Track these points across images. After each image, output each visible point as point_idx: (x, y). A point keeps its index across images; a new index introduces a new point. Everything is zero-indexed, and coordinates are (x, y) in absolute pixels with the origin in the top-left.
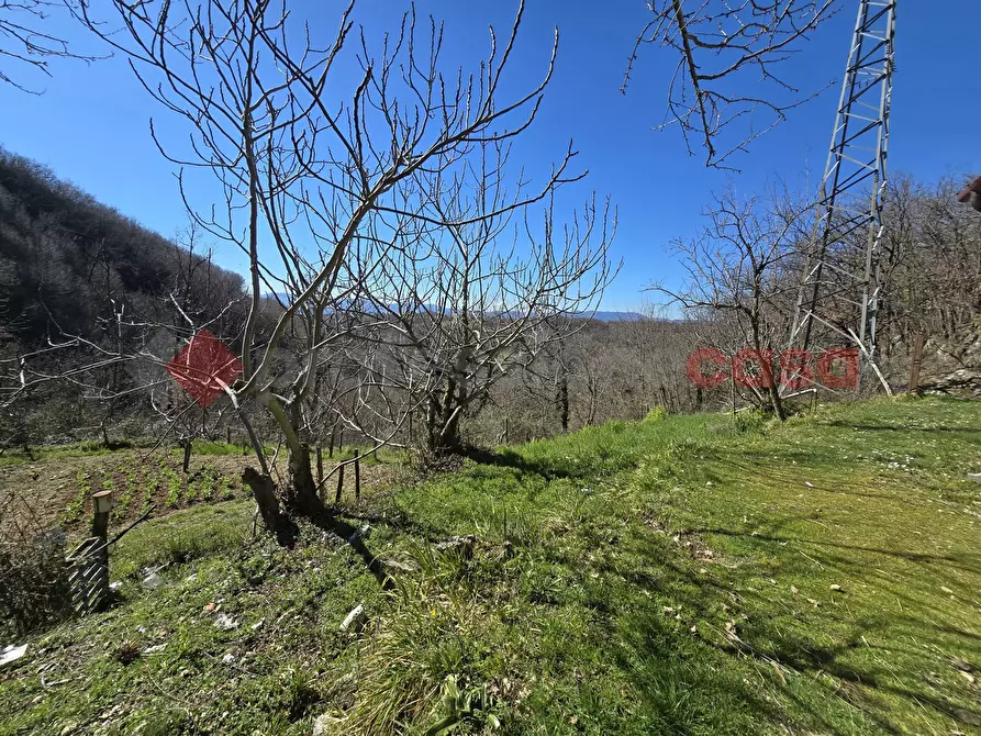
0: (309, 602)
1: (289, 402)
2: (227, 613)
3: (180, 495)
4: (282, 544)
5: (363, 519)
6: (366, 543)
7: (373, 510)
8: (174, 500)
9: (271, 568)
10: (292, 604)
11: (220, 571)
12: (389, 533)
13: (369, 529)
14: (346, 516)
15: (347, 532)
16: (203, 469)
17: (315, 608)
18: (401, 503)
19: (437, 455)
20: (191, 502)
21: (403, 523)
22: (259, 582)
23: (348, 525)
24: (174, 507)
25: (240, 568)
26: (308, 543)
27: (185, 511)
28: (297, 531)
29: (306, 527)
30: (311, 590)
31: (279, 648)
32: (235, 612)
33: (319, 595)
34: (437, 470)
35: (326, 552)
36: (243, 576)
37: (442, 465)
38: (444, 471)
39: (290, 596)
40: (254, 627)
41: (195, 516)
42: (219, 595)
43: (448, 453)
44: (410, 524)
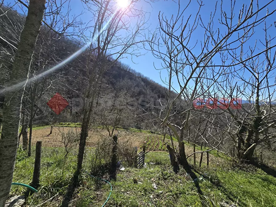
0: (176, 194)
1: (181, 129)
2: (156, 183)
3: (161, 148)
4: (174, 171)
5: (201, 175)
6: (200, 184)
7: (206, 173)
8: (160, 148)
9: (169, 177)
10: (171, 191)
11: (158, 170)
12: (210, 185)
13: (202, 180)
14: (195, 171)
15: (194, 177)
16: (167, 143)
17: (178, 197)
18: (219, 176)
19: (242, 162)
20: (163, 150)
21: (217, 184)
22: (165, 179)
23: (195, 174)
24: (160, 150)
25: (162, 173)
26: (181, 174)
27: (162, 152)
28: (179, 169)
29: (182, 169)
30: (177, 190)
31: (164, 203)
32: (157, 184)
33: (180, 194)
34: (241, 169)
35: (185, 180)
36: (162, 175)
37: (244, 167)
38: (244, 170)
39: (171, 189)
40: (160, 192)
41: (164, 154)
42: (156, 177)
43: (248, 163)
44: (221, 186)
